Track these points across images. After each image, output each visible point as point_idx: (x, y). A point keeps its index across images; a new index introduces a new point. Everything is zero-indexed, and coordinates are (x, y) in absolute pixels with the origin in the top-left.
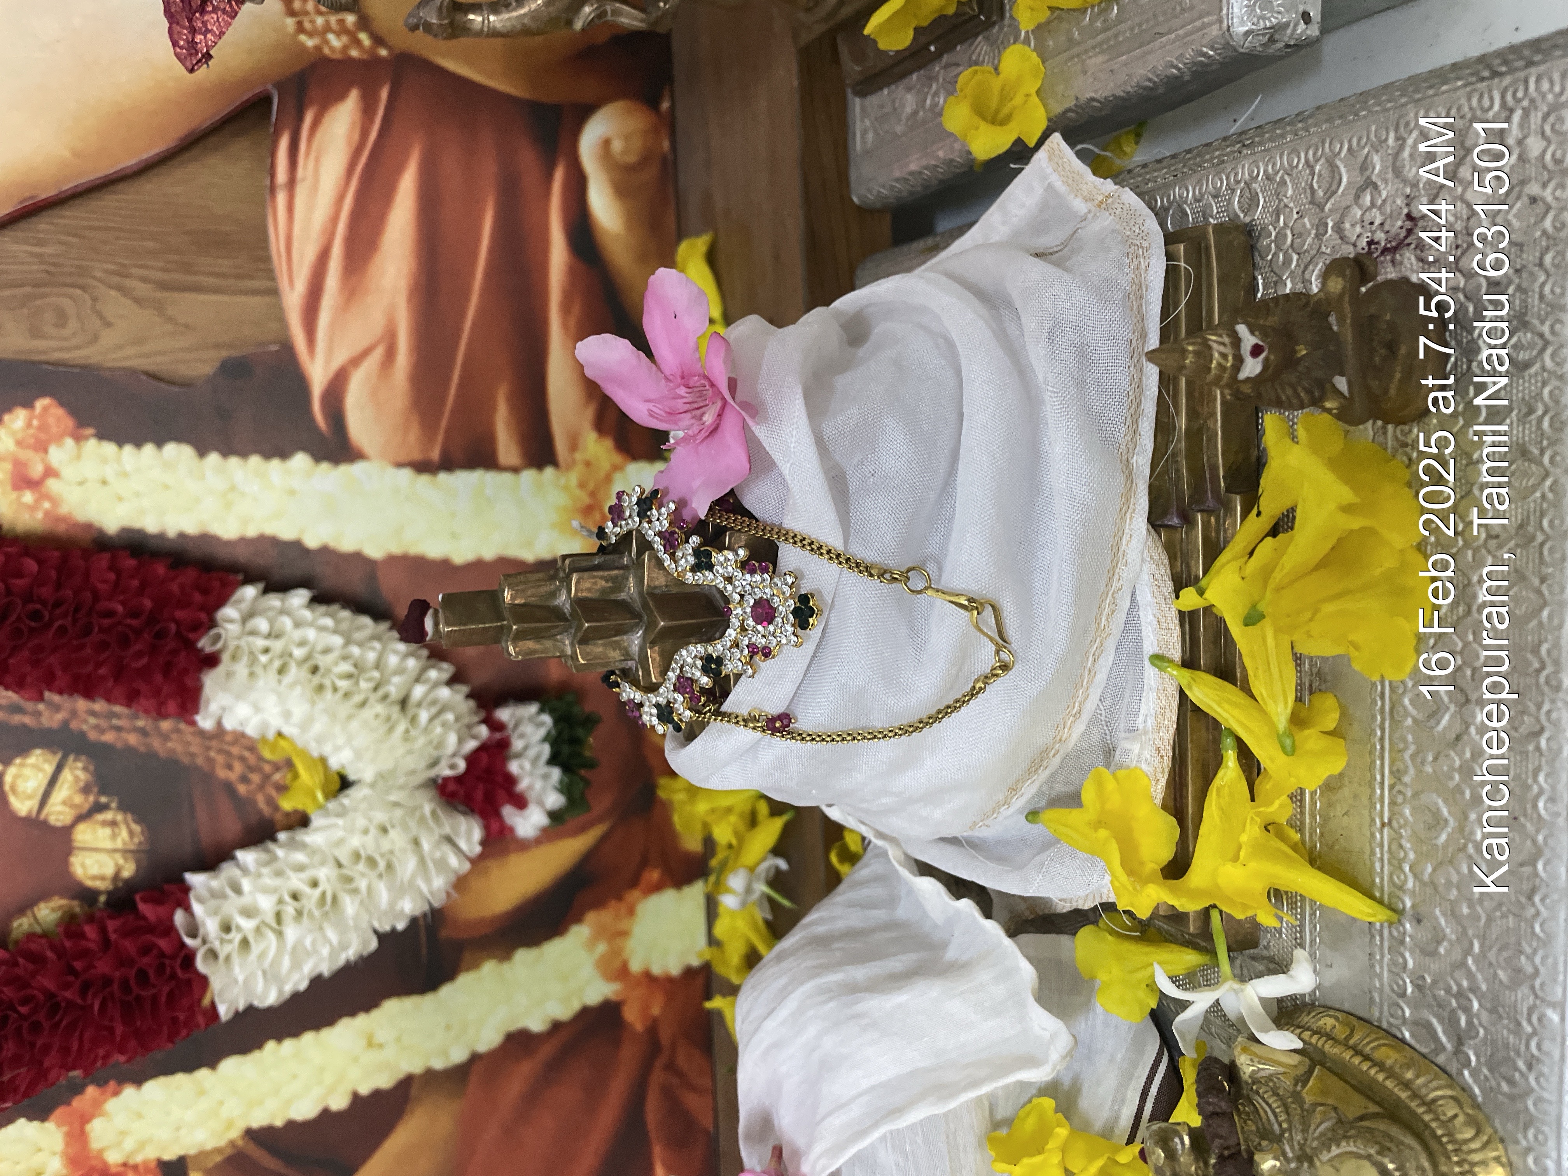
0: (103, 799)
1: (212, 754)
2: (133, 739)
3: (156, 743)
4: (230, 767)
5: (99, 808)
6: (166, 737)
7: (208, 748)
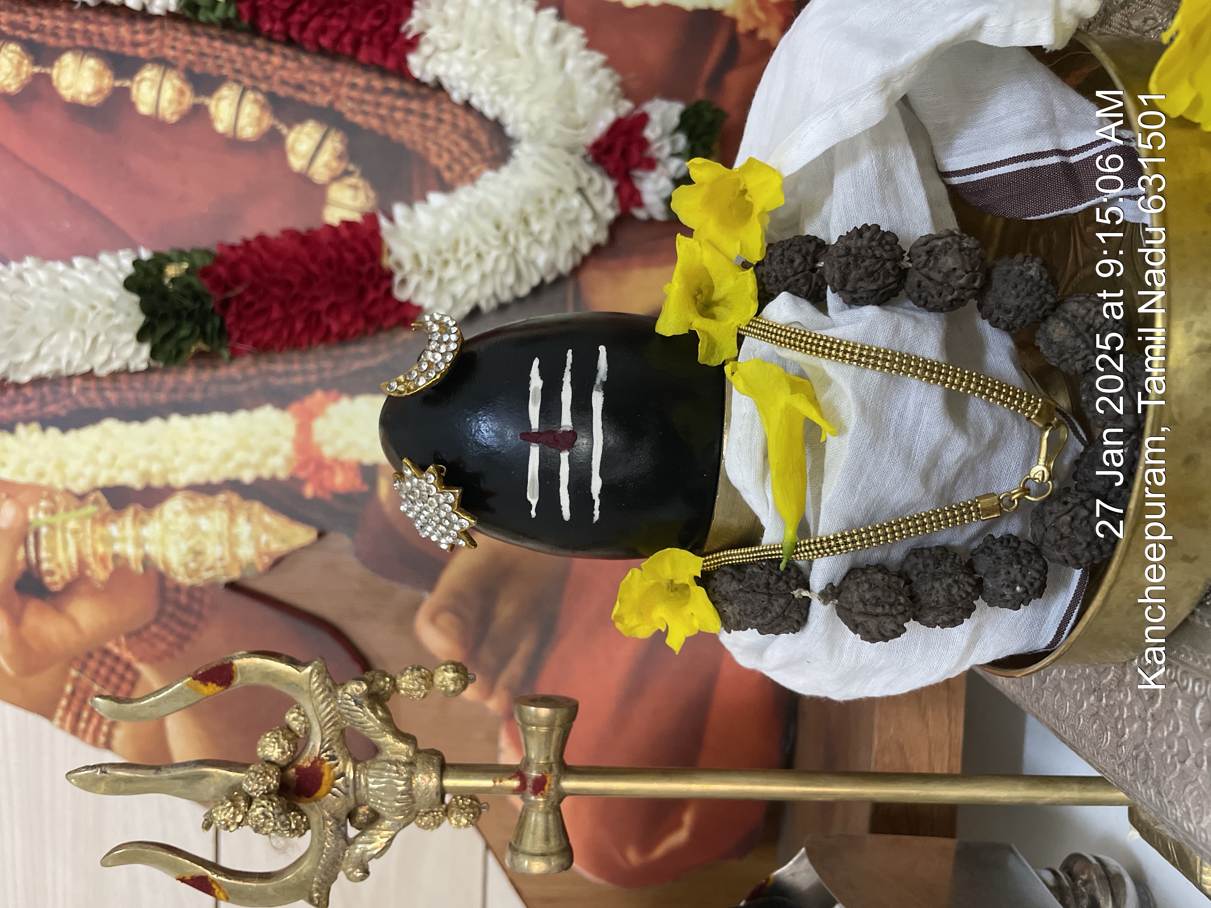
0: (351, 167)
1: (429, 144)
2: (375, 123)
3: (390, 128)
4: (440, 156)
5: (347, 173)
6: (397, 124)
7: (426, 139)
